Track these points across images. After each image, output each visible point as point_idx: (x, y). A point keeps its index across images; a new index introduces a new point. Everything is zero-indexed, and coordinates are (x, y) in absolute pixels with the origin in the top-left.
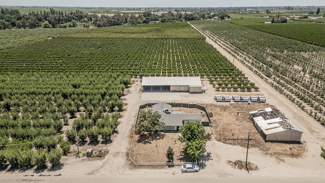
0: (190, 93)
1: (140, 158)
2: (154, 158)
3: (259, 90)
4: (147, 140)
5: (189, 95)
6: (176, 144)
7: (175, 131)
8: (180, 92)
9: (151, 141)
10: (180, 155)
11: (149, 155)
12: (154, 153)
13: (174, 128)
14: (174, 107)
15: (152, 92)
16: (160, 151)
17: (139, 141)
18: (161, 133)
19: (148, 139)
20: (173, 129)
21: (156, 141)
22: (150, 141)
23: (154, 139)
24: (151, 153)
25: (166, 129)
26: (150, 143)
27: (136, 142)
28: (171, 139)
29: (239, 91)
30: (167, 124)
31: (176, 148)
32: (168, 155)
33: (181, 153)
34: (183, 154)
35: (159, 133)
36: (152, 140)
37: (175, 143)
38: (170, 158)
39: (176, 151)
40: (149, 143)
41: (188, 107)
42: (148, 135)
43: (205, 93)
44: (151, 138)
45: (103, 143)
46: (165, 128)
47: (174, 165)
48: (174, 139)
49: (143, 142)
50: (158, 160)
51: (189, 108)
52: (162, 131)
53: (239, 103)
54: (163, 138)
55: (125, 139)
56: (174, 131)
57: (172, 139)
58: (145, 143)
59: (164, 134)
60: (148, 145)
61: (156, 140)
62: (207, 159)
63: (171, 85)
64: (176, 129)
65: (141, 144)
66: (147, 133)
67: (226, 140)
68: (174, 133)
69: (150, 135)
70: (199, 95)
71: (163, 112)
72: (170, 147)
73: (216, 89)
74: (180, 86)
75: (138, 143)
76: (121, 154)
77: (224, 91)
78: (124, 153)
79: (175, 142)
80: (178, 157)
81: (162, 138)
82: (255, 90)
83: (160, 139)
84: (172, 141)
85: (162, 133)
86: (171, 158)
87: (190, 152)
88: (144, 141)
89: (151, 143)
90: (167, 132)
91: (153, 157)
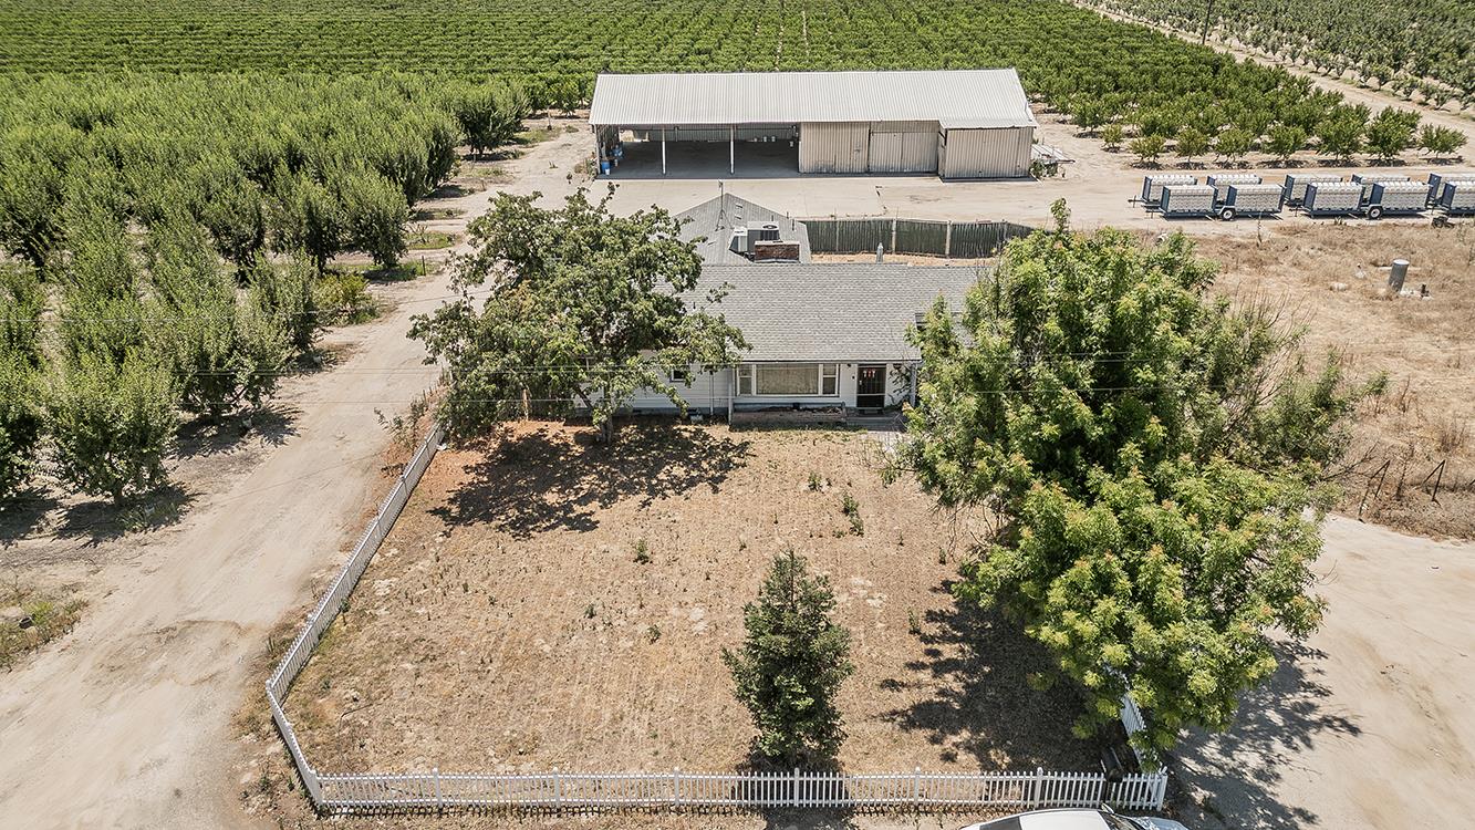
0: (944, 179)
1: (420, 697)
2: (590, 704)
3: (1459, 151)
4: (551, 498)
5: (939, 188)
6: (857, 530)
7: (841, 416)
8: (868, 172)
9: (594, 505)
10: (916, 666)
11: (540, 657)
12: (603, 638)
13: (830, 386)
14: (830, 250)
15: (664, 177)
16: (674, 611)
17: (470, 507)
18: (706, 437)
19: (568, 481)
20: (820, 399)
21: (645, 504)
22: (584, 500)
23: (630, 488)
24: (569, 630)
25: (755, 398)
26: (585, 524)
27: (435, 512)
28: (805, 486)
29: (1312, 166)
30: (767, 342)
31: (857, 580)
32: (769, 679)
33: (926, 639)
34: (949, 651)
35: (686, 431)
36: (609, 499)
37: (844, 523)
38: (789, 719)
39: (862, 614)
40: (568, 521)
41: (940, 253)
42: (578, 450)
43: (1059, 175)
44: (602, 478)
45: (80, 521)
46: (746, 388)
47: (850, 810)
48: (835, 490)
49: (513, 513)
50: (641, 731)
51: (954, 254)
52: (719, 416)
53: (1350, 222)
54: (722, 479)
55: (329, 490)
56: (831, 416)
57: (814, 487)
58: (521, 527)
59: (737, 438)
60: (552, 542)
61: (644, 496)
62: (1275, 718)
63: (806, 123)
64: (848, 393)
65: (478, 538)
66: (571, 431)
67: (1399, 497)
68: (837, 436)
69: (599, 447)
70: (1018, 186)
71: (734, 248)
72: (786, 569)
73: (1136, 158)
74: (871, 128)
75: (456, 521)
76: (204, 644)
77: (1197, 165)
78: (241, 631)
79: (846, 511)
80: (891, 684)
81: (715, 482)
82: (1433, 155)
83: (692, 483)
84: (811, 502)
85: (718, 433)
86: (809, 713)
87: (1088, 628)
88: (521, 505)
89: (594, 526)
90: (765, 426)
91: (576, 691)
